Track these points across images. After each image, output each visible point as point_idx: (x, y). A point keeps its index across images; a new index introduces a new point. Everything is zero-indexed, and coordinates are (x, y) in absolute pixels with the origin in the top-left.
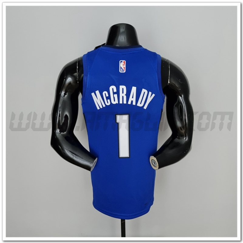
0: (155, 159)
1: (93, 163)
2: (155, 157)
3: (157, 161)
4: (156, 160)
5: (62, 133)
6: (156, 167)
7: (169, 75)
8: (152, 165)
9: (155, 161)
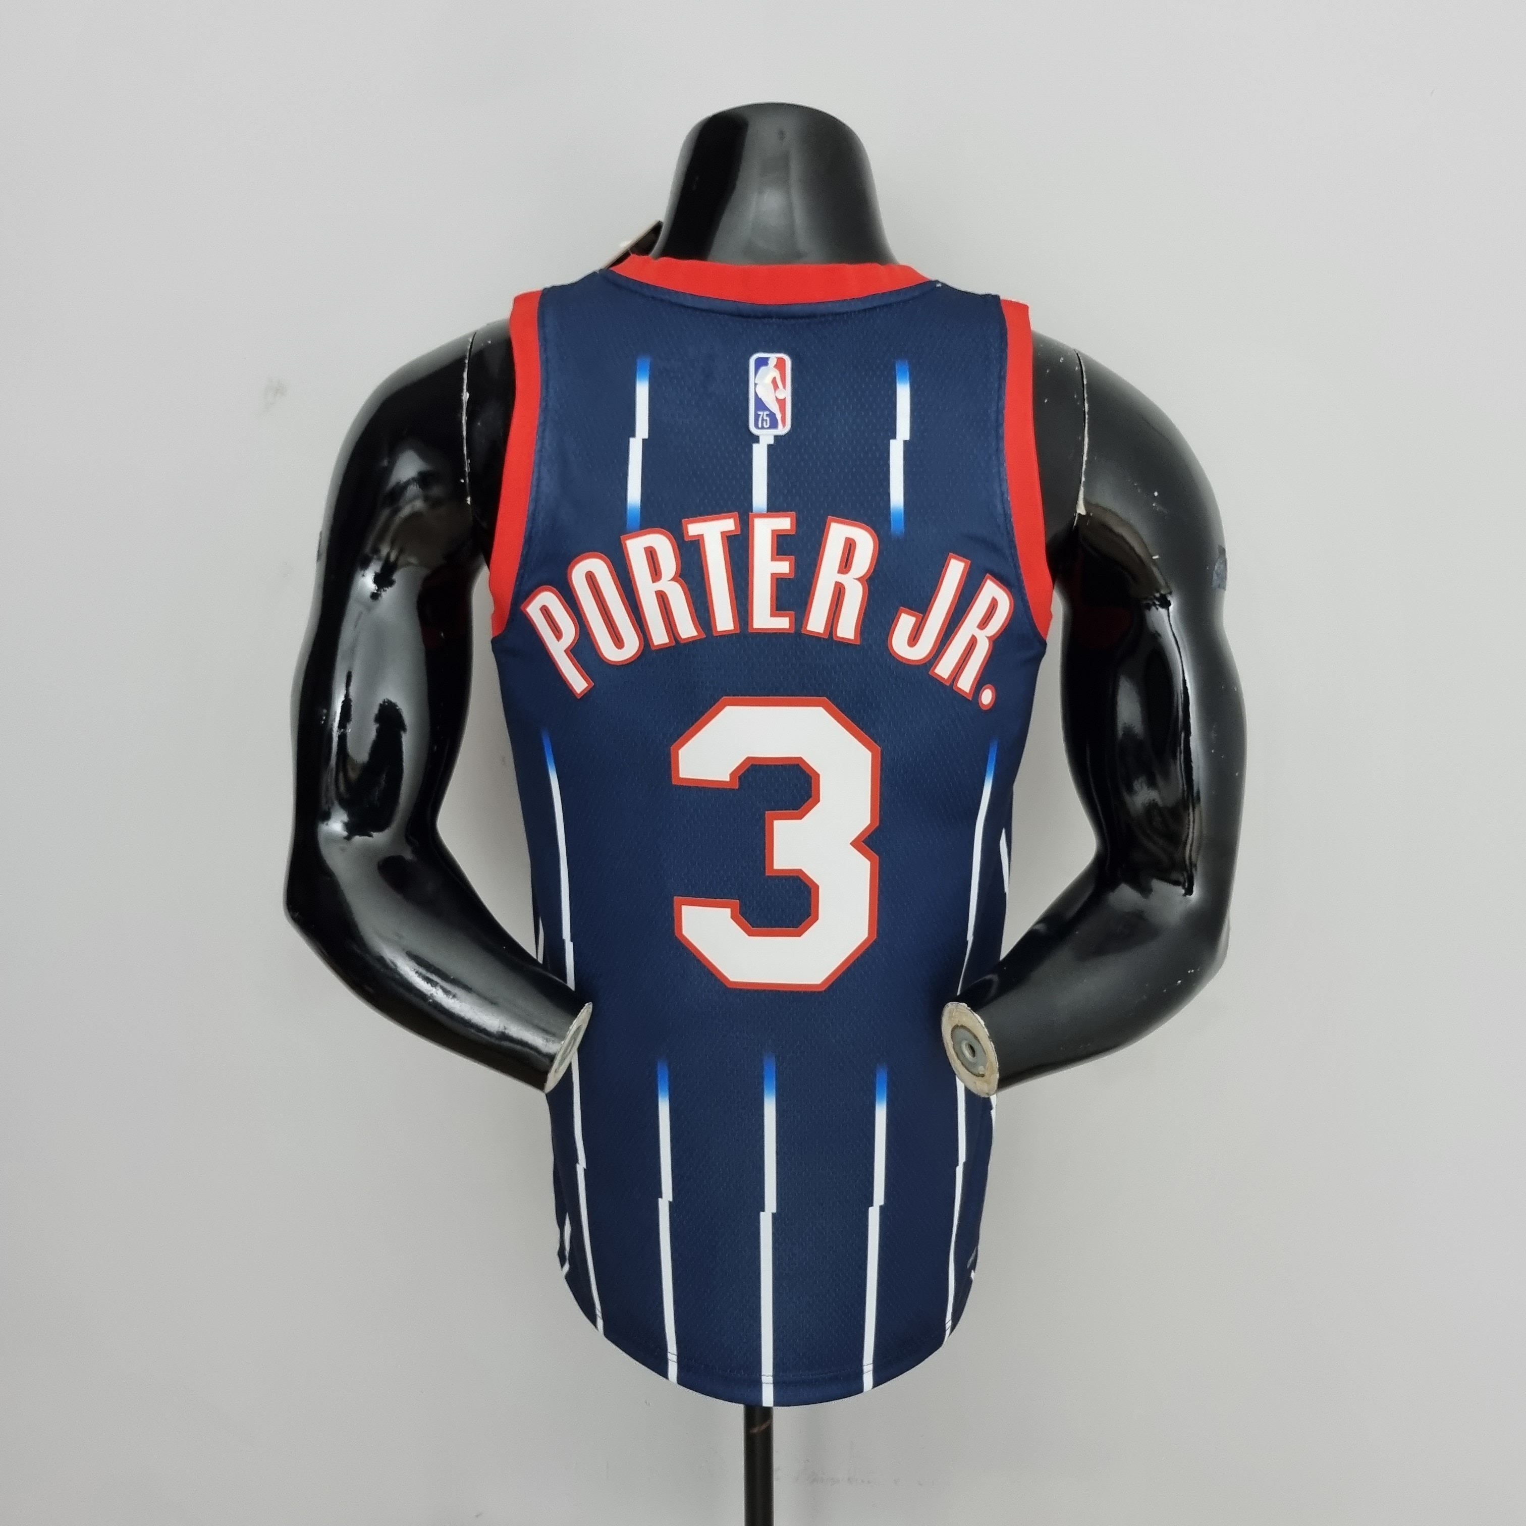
0: (976, 1022)
1: (563, 1038)
2: (975, 1007)
3: (994, 1037)
4: (983, 1033)
5: (358, 839)
6: (983, 1076)
7: (1085, 458)
8: (956, 1064)
9: (976, 1037)
